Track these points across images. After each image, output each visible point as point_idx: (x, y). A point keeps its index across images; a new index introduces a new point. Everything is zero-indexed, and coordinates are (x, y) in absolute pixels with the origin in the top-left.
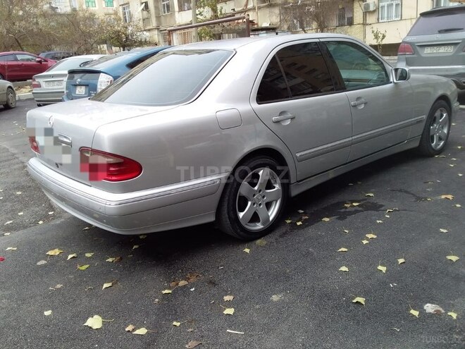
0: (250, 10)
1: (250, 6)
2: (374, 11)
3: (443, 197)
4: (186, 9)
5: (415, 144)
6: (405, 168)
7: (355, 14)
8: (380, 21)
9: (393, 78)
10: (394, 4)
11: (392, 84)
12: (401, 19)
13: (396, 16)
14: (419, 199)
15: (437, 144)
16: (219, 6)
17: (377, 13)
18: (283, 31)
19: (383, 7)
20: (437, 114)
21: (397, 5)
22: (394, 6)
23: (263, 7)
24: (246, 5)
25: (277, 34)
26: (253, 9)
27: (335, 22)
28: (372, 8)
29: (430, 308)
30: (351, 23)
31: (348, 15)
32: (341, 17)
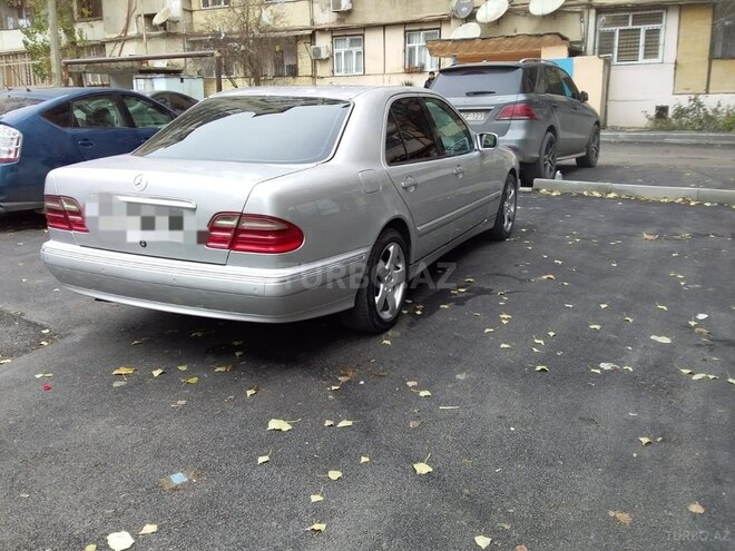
0: (132, 39)
1: (132, 32)
2: (327, 59)
3: (545, 277)
4: (11, 27)
5: (491, 225)
6: (485, 253)
7: (299, 61)
8: (336, 74)
9: (478, 144)
10: (354, 52)
11: (477, 153)
12: (364, 74)
13: (357, 70)
14: (521, 281)
15: (508, 225)
16: (77, 27)
17: (330, 61)
18: (191, 77)
19: (339, 55)
20: (508, 191)
21: (358, 53)
22: (354, 56)
23: (156, 37)
24: (126, 31)
25: (182, 80)
26: (139, 38)
27: (270, 71)
28: (324, 55)
29: (606, 366)
30: (294, 72)
31: (288, 62)
32: (279, 64)
